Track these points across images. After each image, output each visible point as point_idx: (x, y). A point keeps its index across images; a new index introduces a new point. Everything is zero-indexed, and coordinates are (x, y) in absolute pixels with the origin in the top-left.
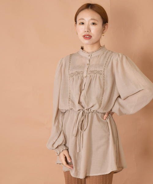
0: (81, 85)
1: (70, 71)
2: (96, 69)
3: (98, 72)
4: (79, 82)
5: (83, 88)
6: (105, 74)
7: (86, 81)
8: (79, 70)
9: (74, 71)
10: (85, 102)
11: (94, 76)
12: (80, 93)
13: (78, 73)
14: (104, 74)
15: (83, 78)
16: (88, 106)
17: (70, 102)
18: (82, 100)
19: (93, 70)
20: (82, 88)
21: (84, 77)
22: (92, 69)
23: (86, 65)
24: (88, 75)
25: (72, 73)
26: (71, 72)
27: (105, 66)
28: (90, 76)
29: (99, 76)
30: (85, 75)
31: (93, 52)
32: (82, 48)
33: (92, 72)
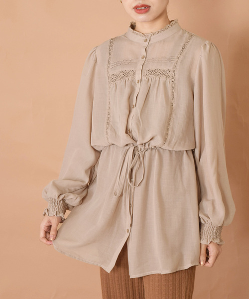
0: (130, 98)
1: (109, 70)
2: (159, 68)
3: (164, 73)
4: (127, 91)
5: (134, 103)
6: (177, 77)
7: (140, 89)
8: (127, 69)
9: (118, 70)
10: (139, 129)
11: (156, 81)
12: (128, 113)
13: (126, 75)
14: (173, 77)
15: (133, 84)
16: (143, 138)
17: (109, 131)
18: (132, 126)
19: (154, 68)
20: (132, 103)
21: (137, 82)
22: (152, 66)
23: (141, 59)
24: (143, 79)
25: (114, 75)
26: (111, 73)
27: (176, 62)
28: (147, 80)
29: (165, 79)
30: (138, 77)
31: (153, 34)
32: (133, 27)
33: (152, 72)
